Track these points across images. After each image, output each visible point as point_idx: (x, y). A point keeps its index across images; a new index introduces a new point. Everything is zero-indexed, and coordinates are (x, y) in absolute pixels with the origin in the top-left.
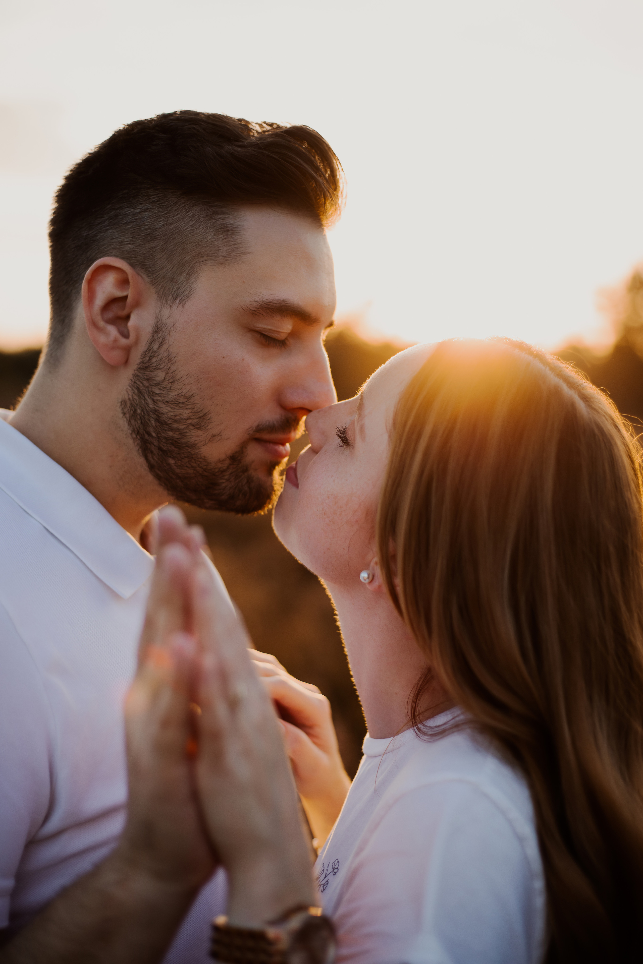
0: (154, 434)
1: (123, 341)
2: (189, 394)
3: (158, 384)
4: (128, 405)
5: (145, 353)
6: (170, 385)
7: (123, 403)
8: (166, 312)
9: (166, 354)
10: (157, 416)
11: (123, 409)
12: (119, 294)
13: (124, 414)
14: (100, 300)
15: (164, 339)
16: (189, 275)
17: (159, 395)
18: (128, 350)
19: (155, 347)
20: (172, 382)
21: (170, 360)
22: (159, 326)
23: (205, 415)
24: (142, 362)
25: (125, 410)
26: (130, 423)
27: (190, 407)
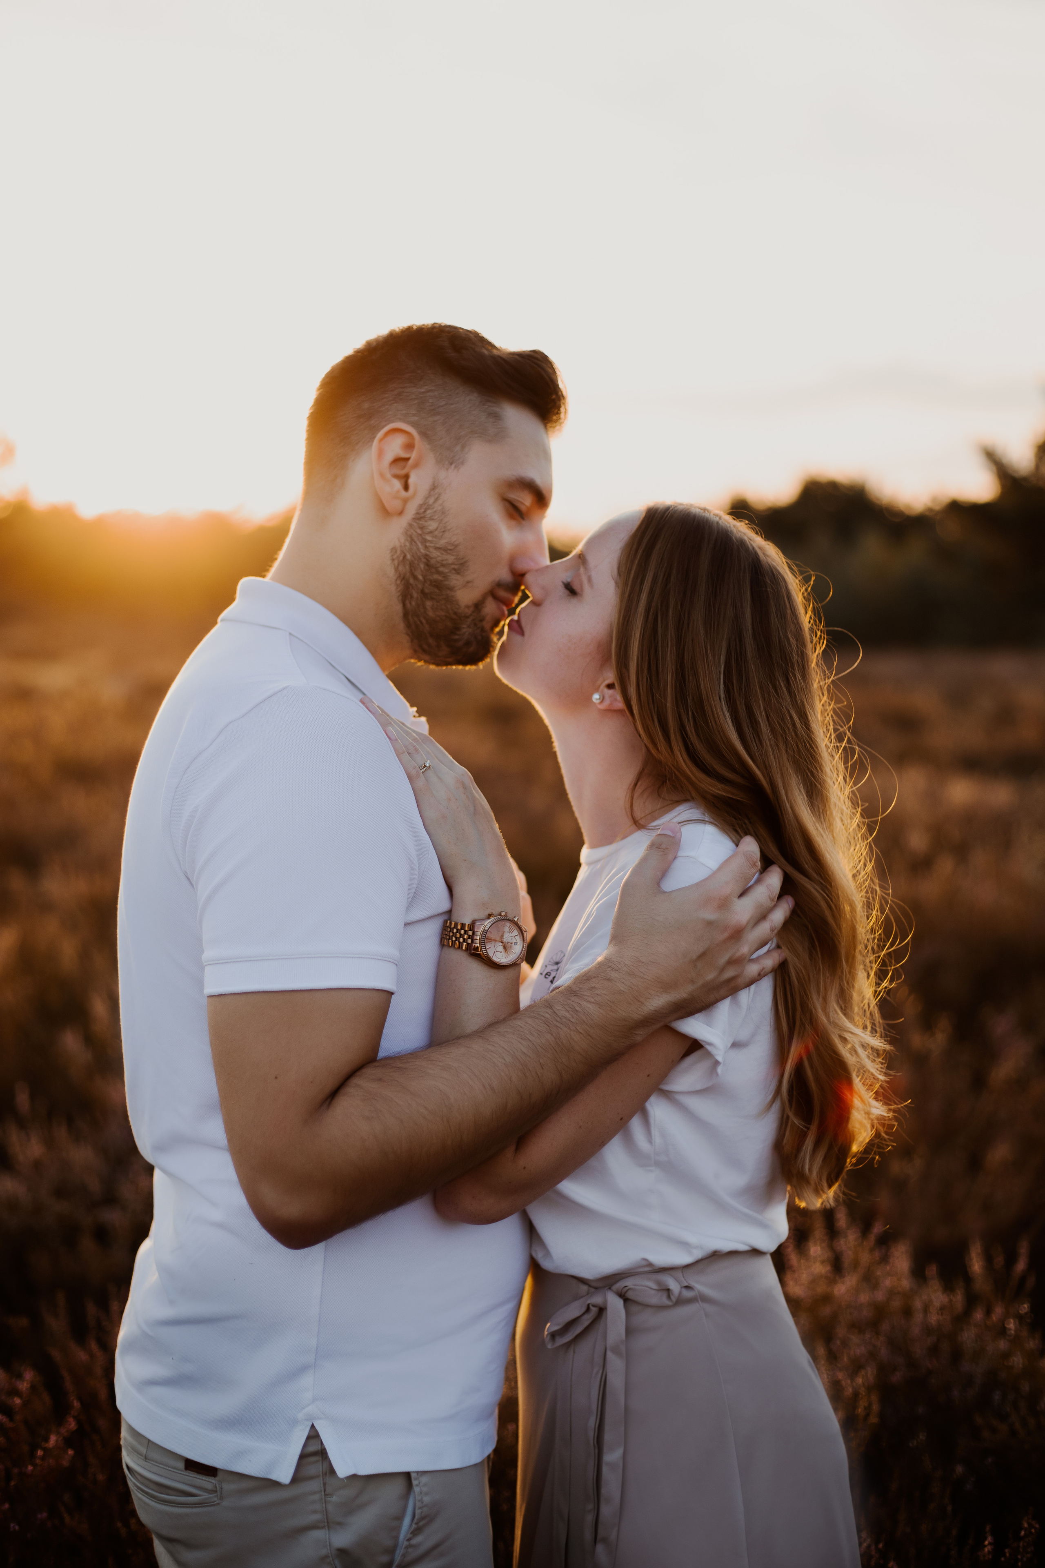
0: (420, 577)
1: (403, 493)
2: (456, 543)
3: (431, 532)
4: (399, 552)
5: (421, 506)
6: (441, 534)
7: (394, 549)
8: (442, 474)
9: (440, 508)
10: (427, 560)
11: (392, 556)
12: (404, 455)
13: (393, 560)
14: (389, 457)
15: (440, 495)
16: (463, 447)
17: (431, 542)
18: (405, 501)
19: (431, 501)
20: (444, 531)
21: (443, 513)
22: (436, 485)
23: (465, 562)
24: (417, 513)
25: (395, 557)
26: (396, 569)
27: (455, 554)
